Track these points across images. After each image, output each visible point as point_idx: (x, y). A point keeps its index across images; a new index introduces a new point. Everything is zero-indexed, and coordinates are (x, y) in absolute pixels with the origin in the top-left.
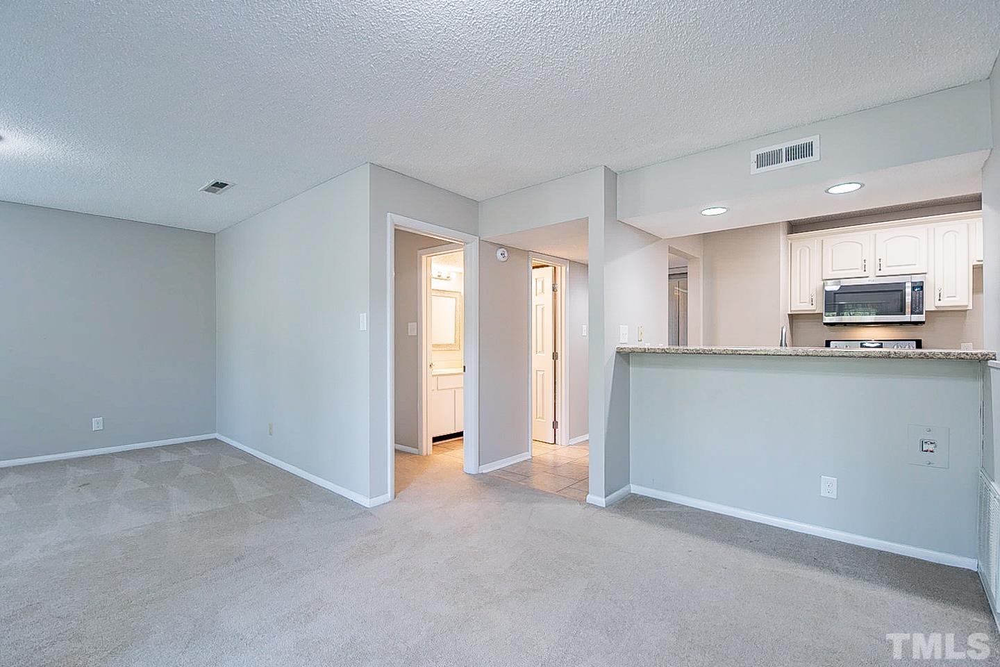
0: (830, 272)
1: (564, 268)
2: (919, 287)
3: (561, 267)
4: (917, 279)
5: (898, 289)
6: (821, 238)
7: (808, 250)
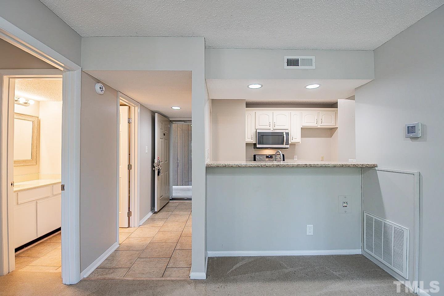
0: (258, 126)
1: (136, 108)
2: (287, 134)
3: (135, 107)
4: (287, 131)
5: (281, 135)
6: (255, 111)
7: (250, 116)
